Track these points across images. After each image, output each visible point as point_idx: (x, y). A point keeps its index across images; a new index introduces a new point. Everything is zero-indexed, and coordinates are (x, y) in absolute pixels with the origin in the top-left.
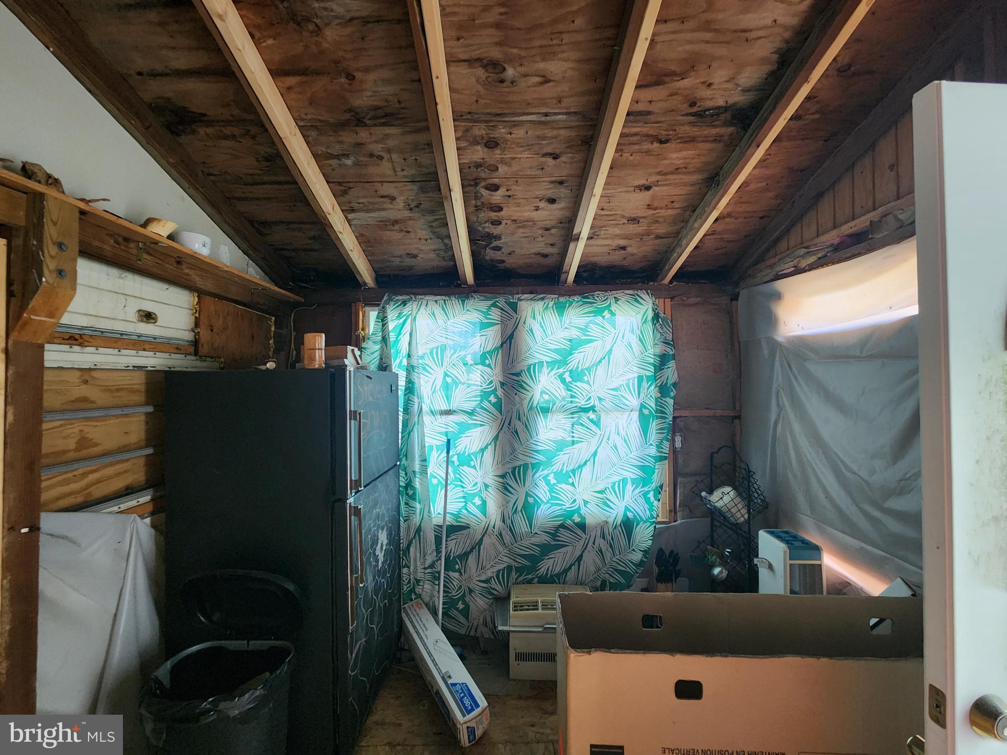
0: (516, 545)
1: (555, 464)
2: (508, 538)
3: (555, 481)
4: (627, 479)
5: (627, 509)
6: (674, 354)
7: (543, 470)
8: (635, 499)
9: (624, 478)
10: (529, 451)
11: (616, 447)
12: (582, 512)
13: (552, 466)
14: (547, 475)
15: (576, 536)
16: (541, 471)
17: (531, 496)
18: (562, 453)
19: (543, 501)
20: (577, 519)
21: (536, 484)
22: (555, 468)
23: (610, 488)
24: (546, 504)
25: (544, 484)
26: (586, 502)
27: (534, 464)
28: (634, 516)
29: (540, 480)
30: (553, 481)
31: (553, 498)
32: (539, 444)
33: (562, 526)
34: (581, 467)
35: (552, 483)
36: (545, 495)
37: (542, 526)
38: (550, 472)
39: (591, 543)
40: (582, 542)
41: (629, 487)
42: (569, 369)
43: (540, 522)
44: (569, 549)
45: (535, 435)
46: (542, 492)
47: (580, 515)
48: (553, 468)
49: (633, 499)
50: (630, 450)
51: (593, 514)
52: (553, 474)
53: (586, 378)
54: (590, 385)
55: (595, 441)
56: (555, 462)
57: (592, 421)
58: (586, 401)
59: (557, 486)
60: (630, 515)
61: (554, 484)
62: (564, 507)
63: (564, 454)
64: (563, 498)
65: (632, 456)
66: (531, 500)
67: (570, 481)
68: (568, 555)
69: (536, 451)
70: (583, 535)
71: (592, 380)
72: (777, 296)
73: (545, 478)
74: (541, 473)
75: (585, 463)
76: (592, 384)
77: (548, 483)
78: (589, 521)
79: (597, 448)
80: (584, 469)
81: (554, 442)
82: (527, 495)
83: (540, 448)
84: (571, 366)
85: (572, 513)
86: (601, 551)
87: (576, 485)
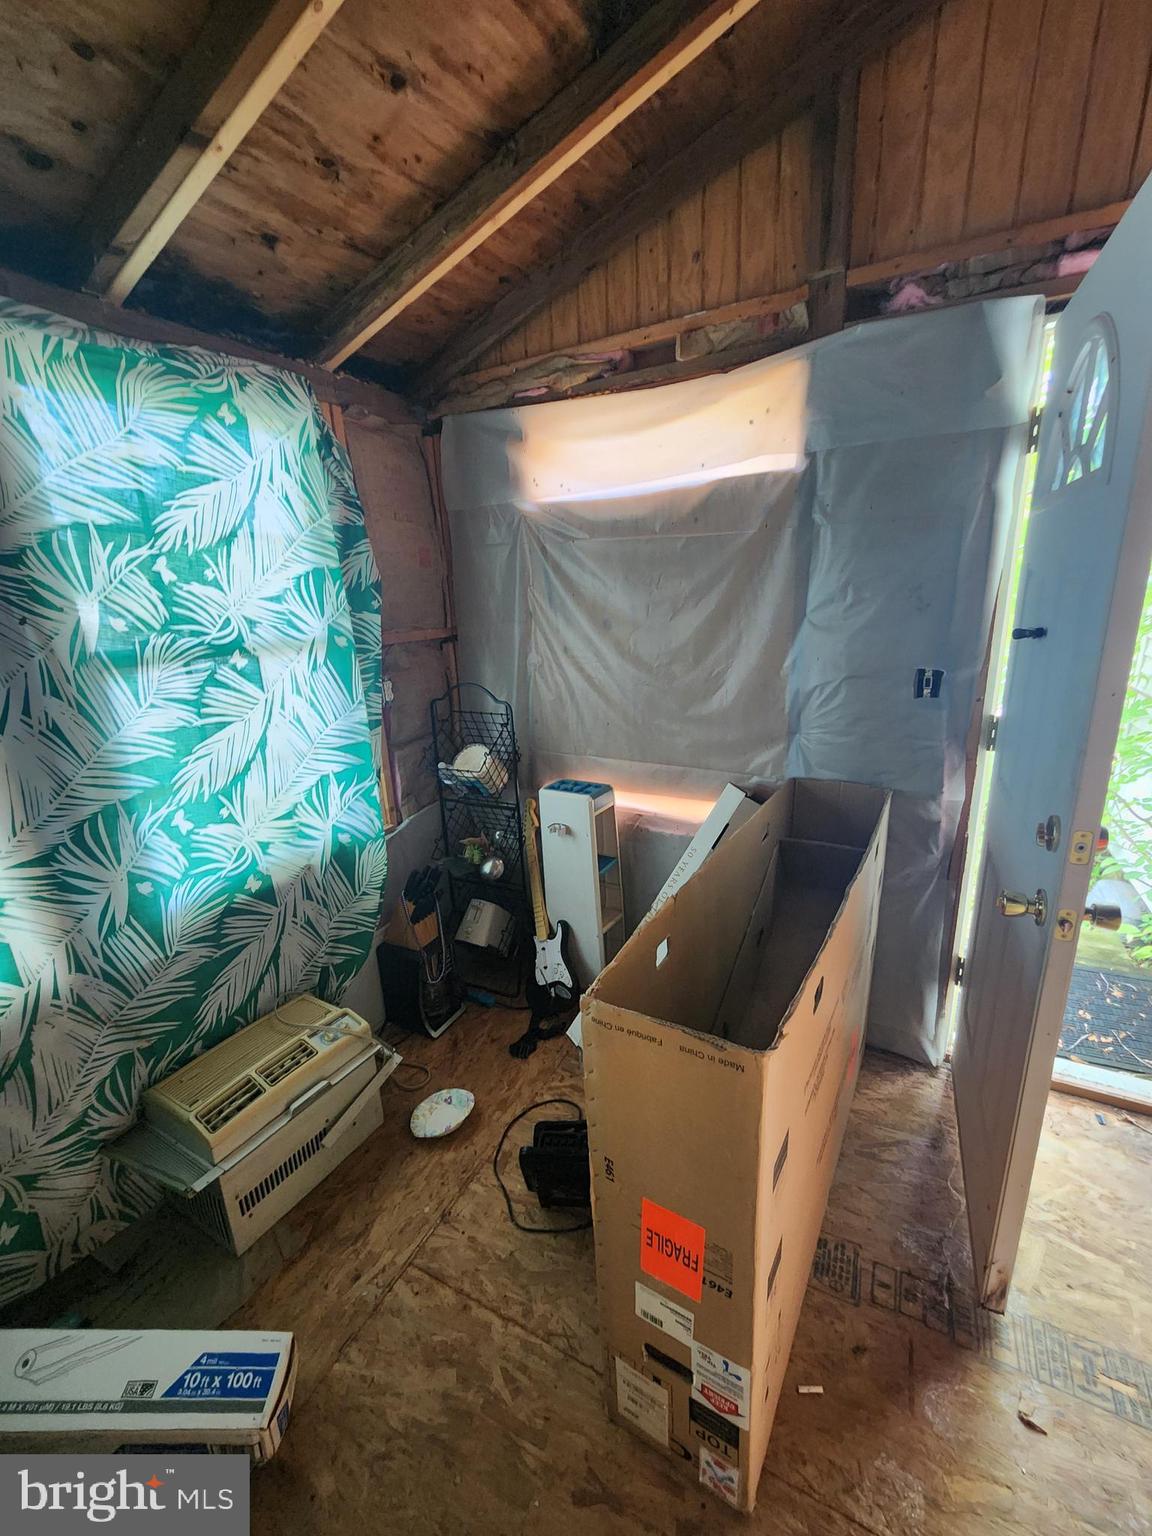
0: (134, 1003)
1: (181, 787)
2: (102, 999)
3: (190, 826)
4: (328, 776)
5: (336, 829)
6: (364, 526)
7: (155, 810)
8: (349, 808)
9: (322, 776)
10: (107, 774)
11: (299, 720)
12: (262, 866)
13: (175, 794)
14: (169, 818)
15: (258, 917)
16: (152, 813)
17: (143, 879)
18: (193, 757)
19: (173, 880)
20: (254, 885)
21: (146, 847)
22: (185, 795)
23: (304, 803)
24: (182, 882)
25: (166, 839)
26: (264, 846)
27: (128, 801)
28: (352, 836)
29: (154, 834)
30: (185, 826)
31: (195, 863)
32: (130, 749)
33: (230, 911)
34: (240, 777)
35: (184, 832)
36: (176, 865)
37: (185, 932)
38: (172, 808)
39: (289, 918)
40: (273, 924)
41: (334, 790)
42: (164, 550)
43: (179, 927)
44: (254, 948)
45: (113, 728)
46: (165, 859)
47: (260, 876)
48: (178, 797)
49: (345, 809)
50: (325, 722)
51: (281, 863)
52: (181, 812)
53: (209, 574)
54: (222, 590)
55: (257, 716)
56: (179, 783)
57: (241, 673)
58: (220, 630)
59: (197, 834)
60: (344, 838)
61: (190, 832)
62: (224, 872)
63: (197, 759)
64: (218, 854)
65: (328, 731)
66: (144, 888)
67: (224, 813)
68: (253, 962)
69: (126, 769)
70: (274, 910)
71: (225, 579)
72: (518, 436)
73: (166, 825)
74: (154, 817)
75: (248, 767)
76: (226, 588)
77: (174, 834)
78: (279, 879)
79: (265, 730)
80: (247, 780)
81: (167, 735)
82: (133, 880)
83: (135, 759)
84: (167, 541)
85: (242, 879)
86: (309, 922)
87: (239, 818)
